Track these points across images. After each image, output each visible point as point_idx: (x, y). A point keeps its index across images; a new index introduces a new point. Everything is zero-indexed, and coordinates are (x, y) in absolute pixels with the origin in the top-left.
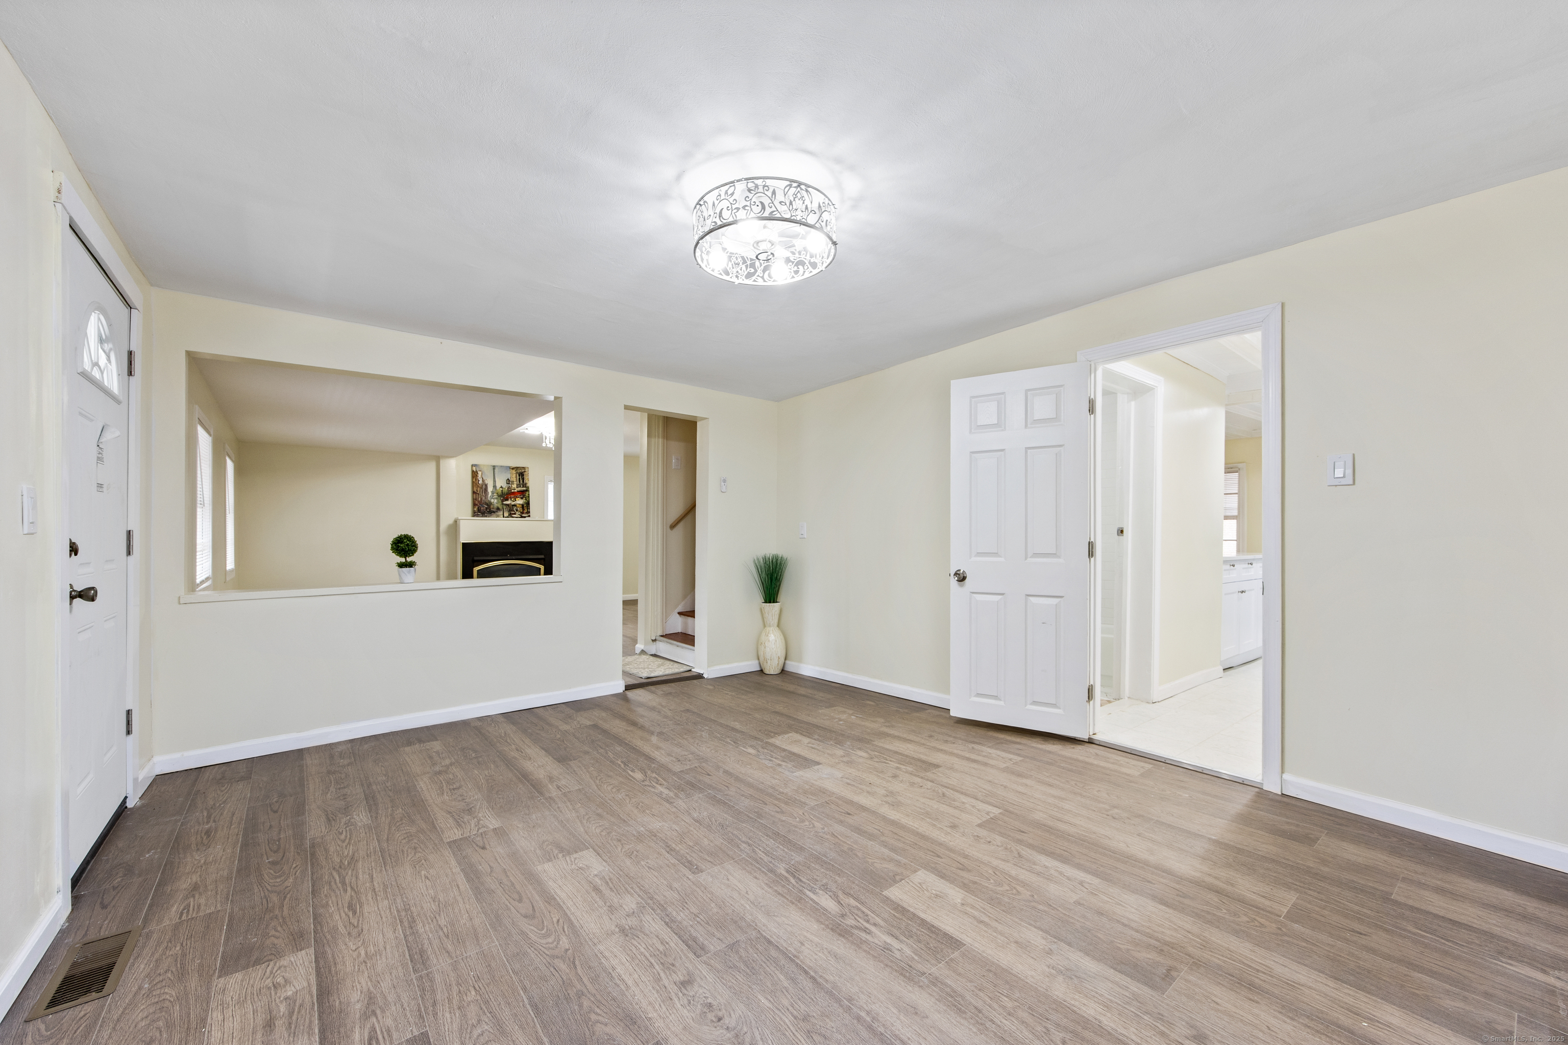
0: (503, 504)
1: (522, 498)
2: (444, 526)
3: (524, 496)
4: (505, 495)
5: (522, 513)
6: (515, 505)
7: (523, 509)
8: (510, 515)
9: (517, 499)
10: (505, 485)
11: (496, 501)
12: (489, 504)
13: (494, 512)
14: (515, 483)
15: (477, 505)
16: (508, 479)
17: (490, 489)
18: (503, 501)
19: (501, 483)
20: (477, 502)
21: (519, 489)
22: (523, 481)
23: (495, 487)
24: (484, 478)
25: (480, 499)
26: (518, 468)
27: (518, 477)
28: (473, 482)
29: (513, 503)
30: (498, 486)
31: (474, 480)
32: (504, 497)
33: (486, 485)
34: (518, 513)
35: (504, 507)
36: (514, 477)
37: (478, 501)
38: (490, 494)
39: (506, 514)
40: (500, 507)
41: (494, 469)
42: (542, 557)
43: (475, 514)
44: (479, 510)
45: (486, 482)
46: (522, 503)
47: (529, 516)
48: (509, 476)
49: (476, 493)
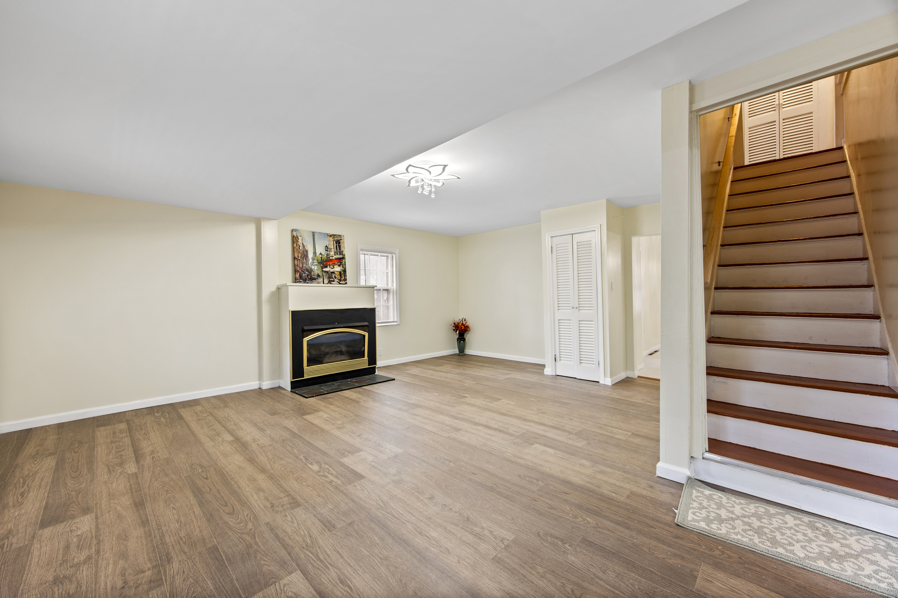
0: (323, 271)
1: (339, 266)
2: (266, 293)
3: (341, 263)
4: (324, 263)
5: (340, 280)
6: (333, 273)
7: (341, 277)
8: (330, 282)
9: (335, 266)
10: (324, 252)
11: (316, 268)
12: (310, 271)
13: (315, 279)
14: (333, 250)
15: (298, 271)
16: (326, 246)
17: (310, 255)
18: (322, 268)
19: (320, 249)
20: (298, 269)
21: (337, 256)
22: (340, 249)
23: (315, 253)
24: (304, 244)
25: (301, 265)
26: (335, 235)
27: (335, 245)
28: (293, 248)
29: (332, 270)
30: (318, 253)
31: (295, 245)
32: (323, 264)
33: (307, 251)
34: (336, 280)
35: (324, 274)
36: (332, 245)
37: (300, 268)
38: (311, 261)
39: (326, 281)
40: (320, 274)
41: (314, 235)
42: (366, 323)
43: (295, 280)
44: (301, 277)
45: (307, 248)
46: (339, 270)
47: (346, 283)
48: (327, 243)
49: (297, 259)
